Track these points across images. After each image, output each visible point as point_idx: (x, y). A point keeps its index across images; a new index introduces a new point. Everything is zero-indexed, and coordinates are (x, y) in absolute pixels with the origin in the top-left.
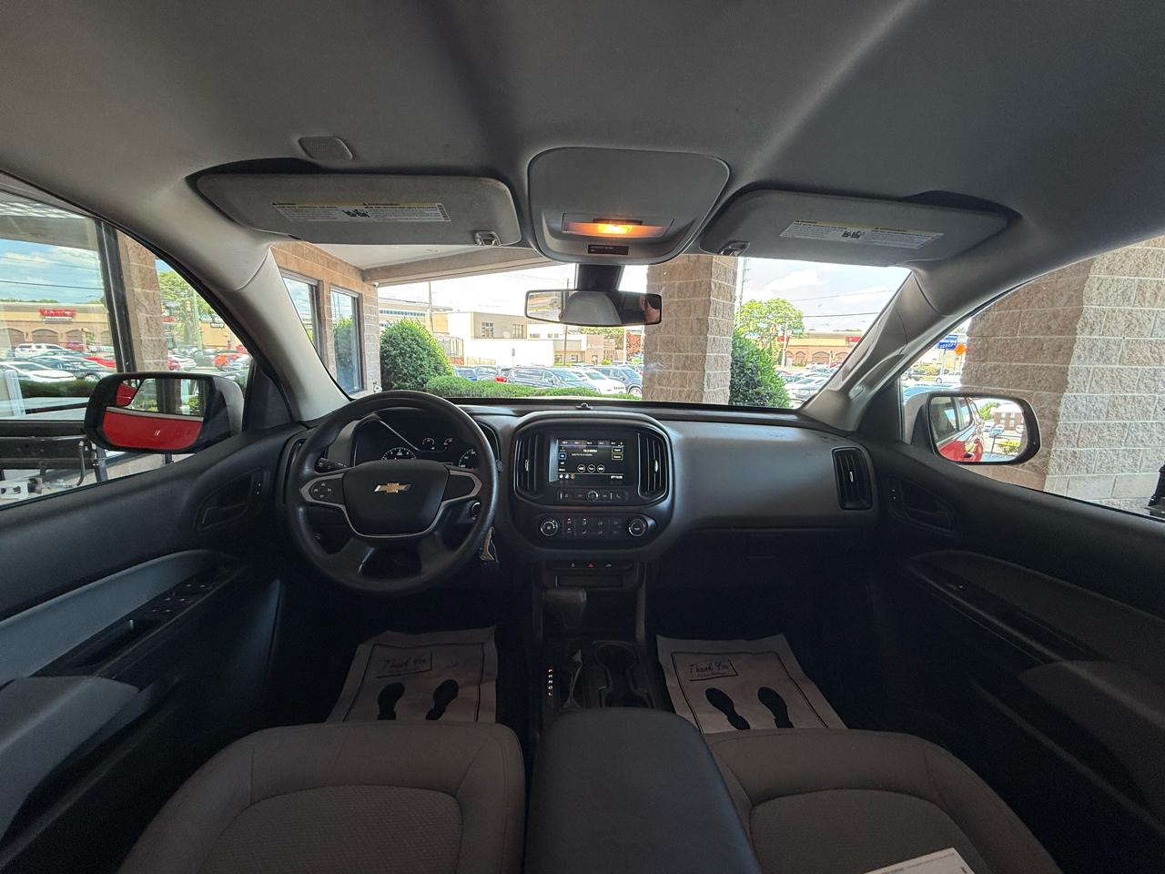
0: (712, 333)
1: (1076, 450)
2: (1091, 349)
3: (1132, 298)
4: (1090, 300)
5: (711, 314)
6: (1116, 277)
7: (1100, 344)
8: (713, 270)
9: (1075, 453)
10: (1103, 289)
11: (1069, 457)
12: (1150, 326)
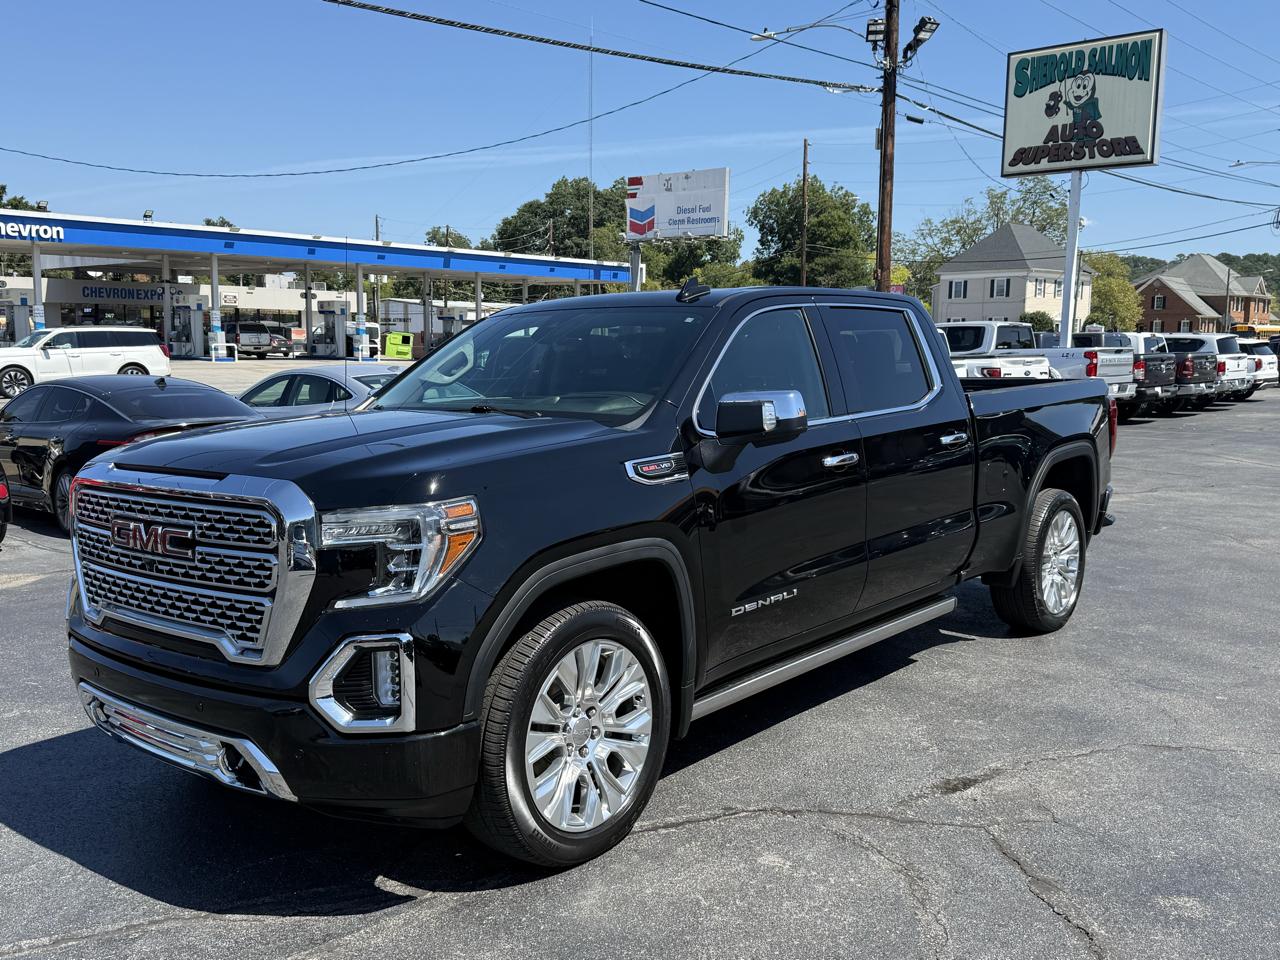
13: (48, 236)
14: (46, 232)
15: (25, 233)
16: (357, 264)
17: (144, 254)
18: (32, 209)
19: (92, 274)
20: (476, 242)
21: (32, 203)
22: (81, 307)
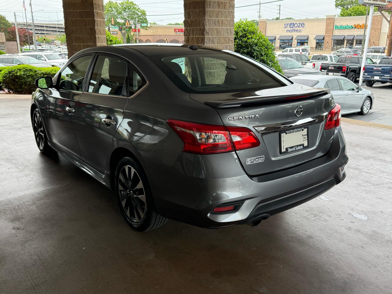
0: (97, 35)
1: (210, 71)
2: (209, 40)
3: (217, 24)
4: (206, 25)
5: (96, 26)
6: (212, 18)
7: (211, 38)
8: (94, 6)
9: (210, 72)
10: (209, 22)
11: (209, 73)
12: (222, 33)
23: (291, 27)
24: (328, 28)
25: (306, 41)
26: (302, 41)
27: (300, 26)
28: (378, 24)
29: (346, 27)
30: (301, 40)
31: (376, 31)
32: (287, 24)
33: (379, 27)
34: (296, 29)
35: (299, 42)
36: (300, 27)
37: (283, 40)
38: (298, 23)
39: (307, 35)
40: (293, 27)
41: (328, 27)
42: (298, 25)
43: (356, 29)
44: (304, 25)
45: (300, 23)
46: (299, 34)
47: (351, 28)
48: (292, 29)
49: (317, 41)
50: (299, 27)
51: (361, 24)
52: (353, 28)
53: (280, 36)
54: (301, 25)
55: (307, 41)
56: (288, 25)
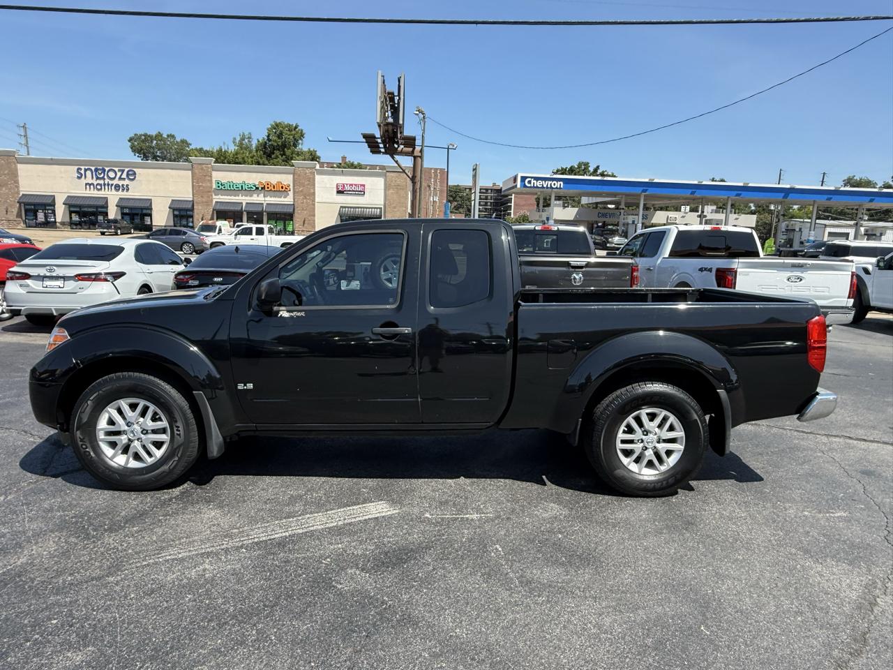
13: (555, 187)
14: (554, 184)
15: (545, 186)
16: (728, 197)
17: (615, 195)
18: (609, 176)
19: (609, 206)
20: (880, 184)
21: (610, 173)
22: (597, 222)
23: (97, 178)
24: (199, 186)
25: (145, 211)
26: (134, 212)
27: (124, 176)
28: (308, 184)
29: (242, 186)
30: (131, 209)
31: (308, 198)
32: (86, 170)
33: (312, 191)
34: (111, 182)
35: (126, 214)
36: (124, 179)
37: (80, 206)
38: (116, 169)
39: (150, 198)
40: (103, 178)
41: (201, 184)
42: (119, 174)
43: (263, 191)
44: (135, 174)
45: (123, 171)
46: (124, 194)
47: (254, 188)
48: (101, 182)
49: (176, 213)
50: (120, 178)
51: (274, 182)
52: (257, 188)
53: (68, 196)
54: (128, 175)
55: (148, 212)
56: (89, 173)
